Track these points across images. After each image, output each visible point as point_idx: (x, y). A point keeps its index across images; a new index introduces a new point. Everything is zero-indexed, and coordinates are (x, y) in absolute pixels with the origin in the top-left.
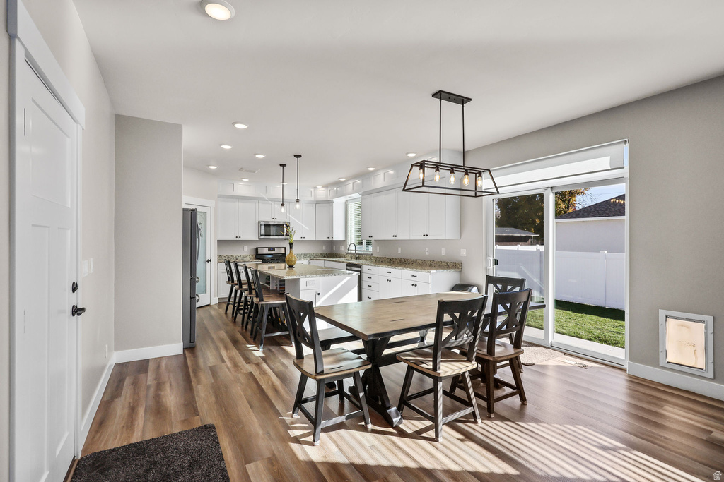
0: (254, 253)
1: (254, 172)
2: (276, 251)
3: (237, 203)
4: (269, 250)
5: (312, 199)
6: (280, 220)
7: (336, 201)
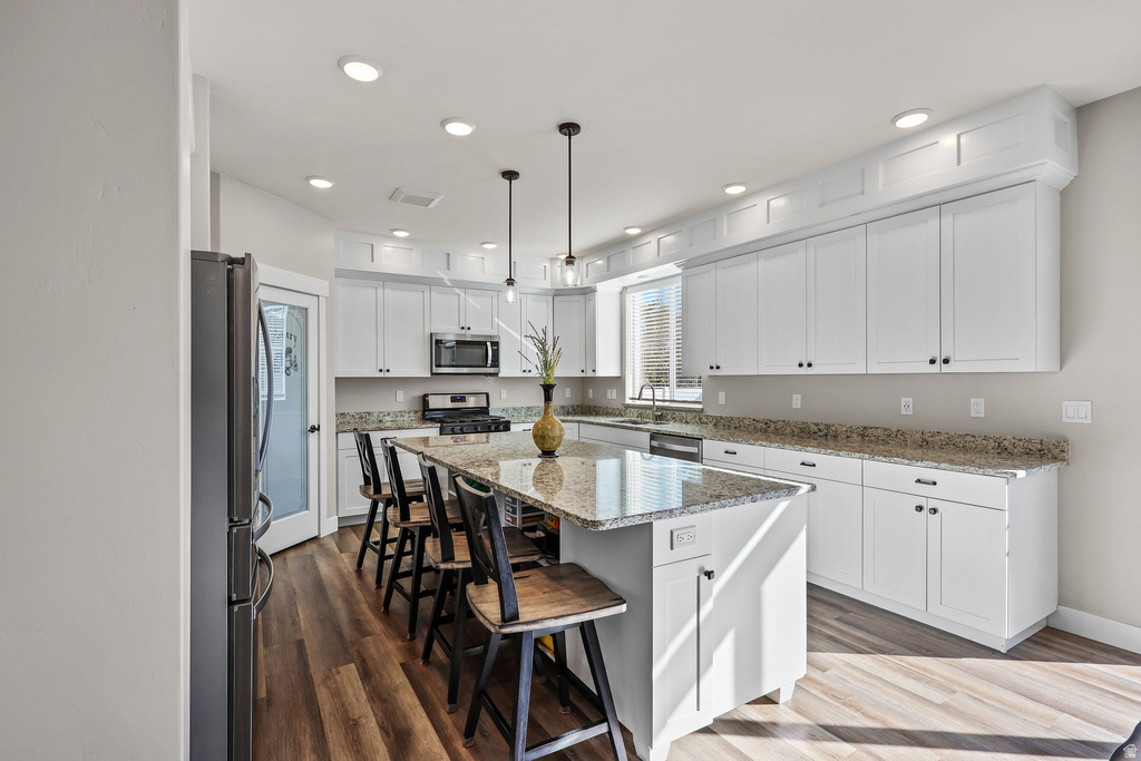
0: (418, 407)
1: (427, 202)
2: (471, 402)
3: (380, 291)
4: (454, 399)
5: (547, 285)
6: (478, 330)
7: (602, 287)
